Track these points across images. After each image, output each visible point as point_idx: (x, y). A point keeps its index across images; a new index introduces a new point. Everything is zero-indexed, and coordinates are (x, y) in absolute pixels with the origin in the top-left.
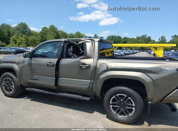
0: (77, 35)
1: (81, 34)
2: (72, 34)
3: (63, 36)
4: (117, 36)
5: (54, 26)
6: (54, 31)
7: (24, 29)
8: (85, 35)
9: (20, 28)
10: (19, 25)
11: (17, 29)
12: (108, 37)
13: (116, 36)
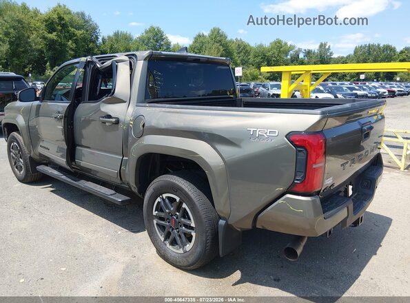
0: (274, 48)
1: (286, 44)
2: (261, 46)
3: (239, 53)
4: (381, 45)
5: (219, 30)
6: (220, 41)
7: (157, 41)
8: (294, 47)
9: (149, 39)
10: (147, 32)
11: (143, 42)
12: (356, 48)
13: (379, 45)
